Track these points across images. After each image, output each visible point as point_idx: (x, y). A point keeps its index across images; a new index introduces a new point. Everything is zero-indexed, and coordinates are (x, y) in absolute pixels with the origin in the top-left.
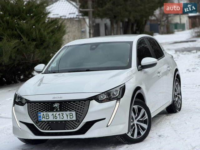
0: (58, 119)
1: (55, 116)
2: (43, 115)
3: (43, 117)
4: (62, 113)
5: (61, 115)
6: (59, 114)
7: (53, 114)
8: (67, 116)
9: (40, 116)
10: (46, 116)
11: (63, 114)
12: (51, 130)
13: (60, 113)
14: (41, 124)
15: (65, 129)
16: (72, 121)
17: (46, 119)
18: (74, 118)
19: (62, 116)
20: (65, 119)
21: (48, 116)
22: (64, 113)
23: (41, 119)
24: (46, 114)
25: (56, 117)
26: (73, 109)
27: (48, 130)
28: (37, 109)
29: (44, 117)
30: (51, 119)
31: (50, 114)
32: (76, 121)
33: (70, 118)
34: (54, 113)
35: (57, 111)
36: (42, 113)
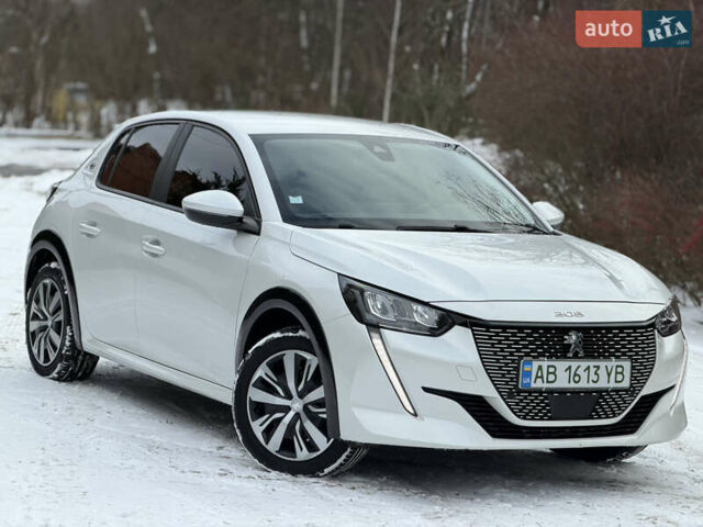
0: (583, 384)
1: (576, 375)
2: (540, 368)
3: (537, 377)
4: (596, 363)
5: (593, 370)
6: (588, 368)
7: (570, 368)
8: (609, 375)
9: (528, 374)
10: (548, 373)
11: (598, 367)
12: (550, 419)
13: (592, 364)
14: (525, 398)
15: (591, 418)
16: (617, 391)
17: (548, 382)
18: (626, 384)
19: (596, 373)
20: (603, 384)
21: (554, 373)
22: (602, 364)
23: (530, 384)
24: (549, 367)
25: (577, 379)
26: (624, 354)
27: (542, 419)
28: (518, 350)
29: (542, 377)
30: (562, 382)
31: (561, 365)
32: (626, 390)
33: (616, 382)
34: (574, 364)
35: (576, 356)
36: (536, 364)
